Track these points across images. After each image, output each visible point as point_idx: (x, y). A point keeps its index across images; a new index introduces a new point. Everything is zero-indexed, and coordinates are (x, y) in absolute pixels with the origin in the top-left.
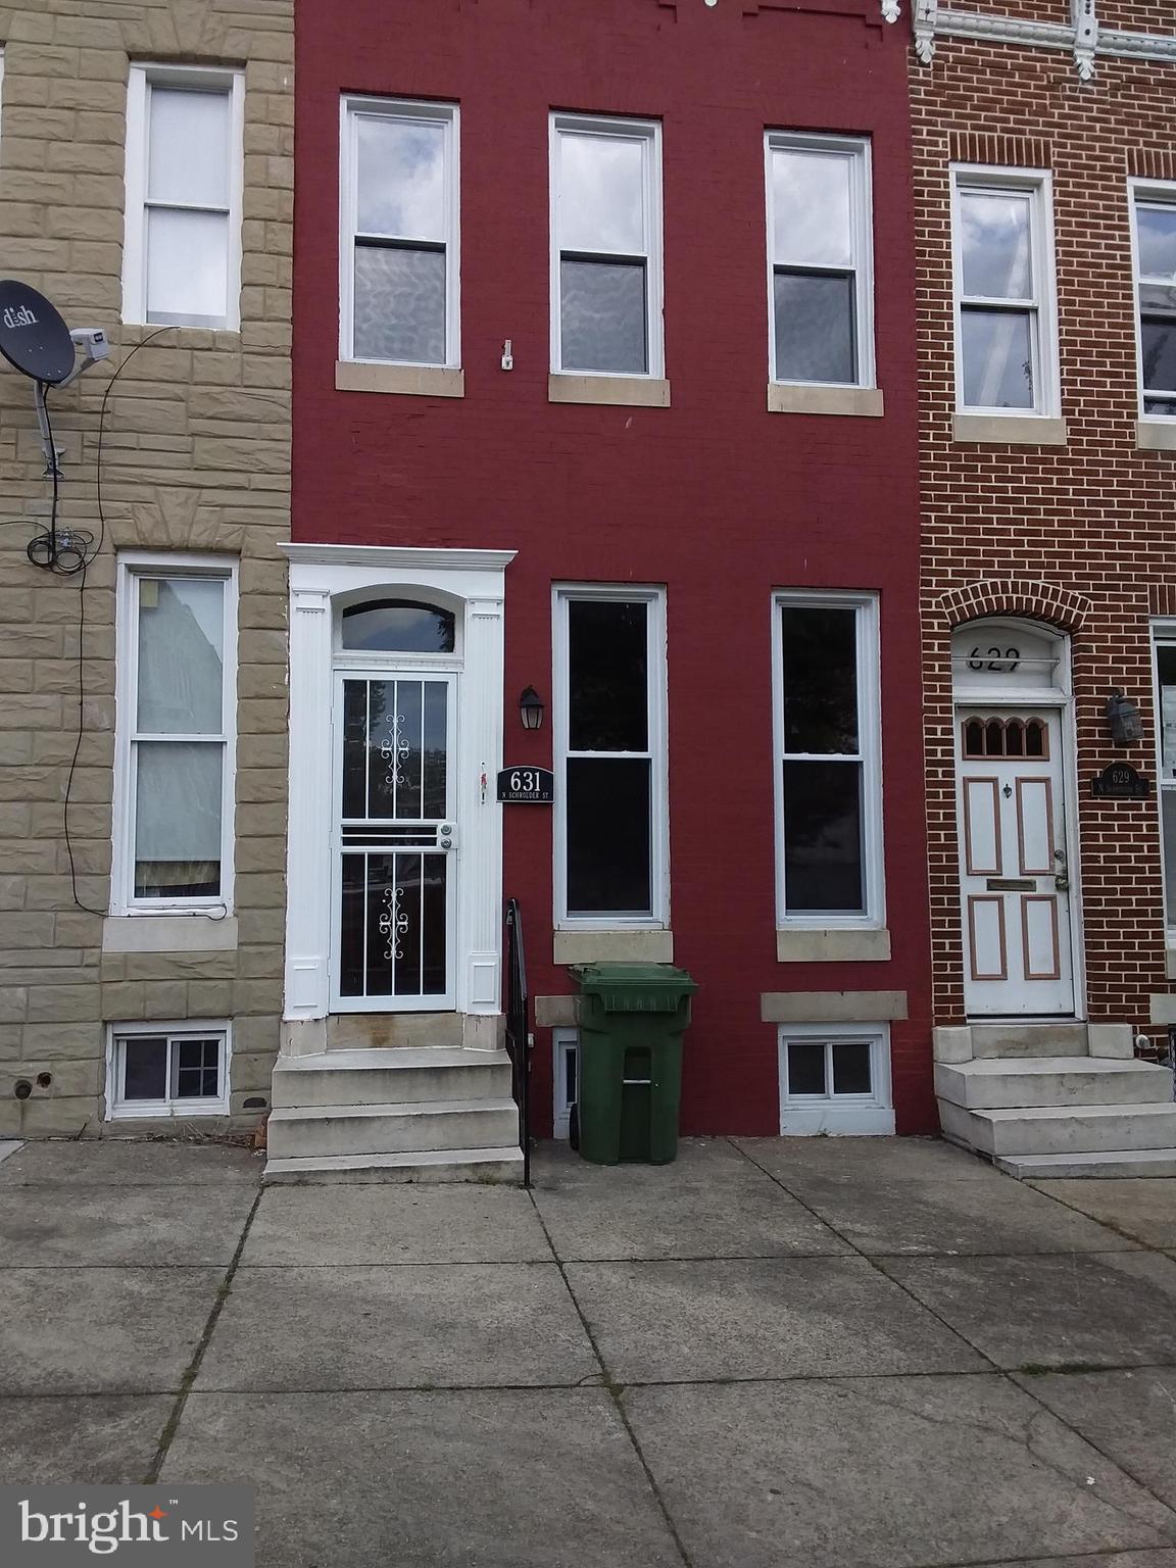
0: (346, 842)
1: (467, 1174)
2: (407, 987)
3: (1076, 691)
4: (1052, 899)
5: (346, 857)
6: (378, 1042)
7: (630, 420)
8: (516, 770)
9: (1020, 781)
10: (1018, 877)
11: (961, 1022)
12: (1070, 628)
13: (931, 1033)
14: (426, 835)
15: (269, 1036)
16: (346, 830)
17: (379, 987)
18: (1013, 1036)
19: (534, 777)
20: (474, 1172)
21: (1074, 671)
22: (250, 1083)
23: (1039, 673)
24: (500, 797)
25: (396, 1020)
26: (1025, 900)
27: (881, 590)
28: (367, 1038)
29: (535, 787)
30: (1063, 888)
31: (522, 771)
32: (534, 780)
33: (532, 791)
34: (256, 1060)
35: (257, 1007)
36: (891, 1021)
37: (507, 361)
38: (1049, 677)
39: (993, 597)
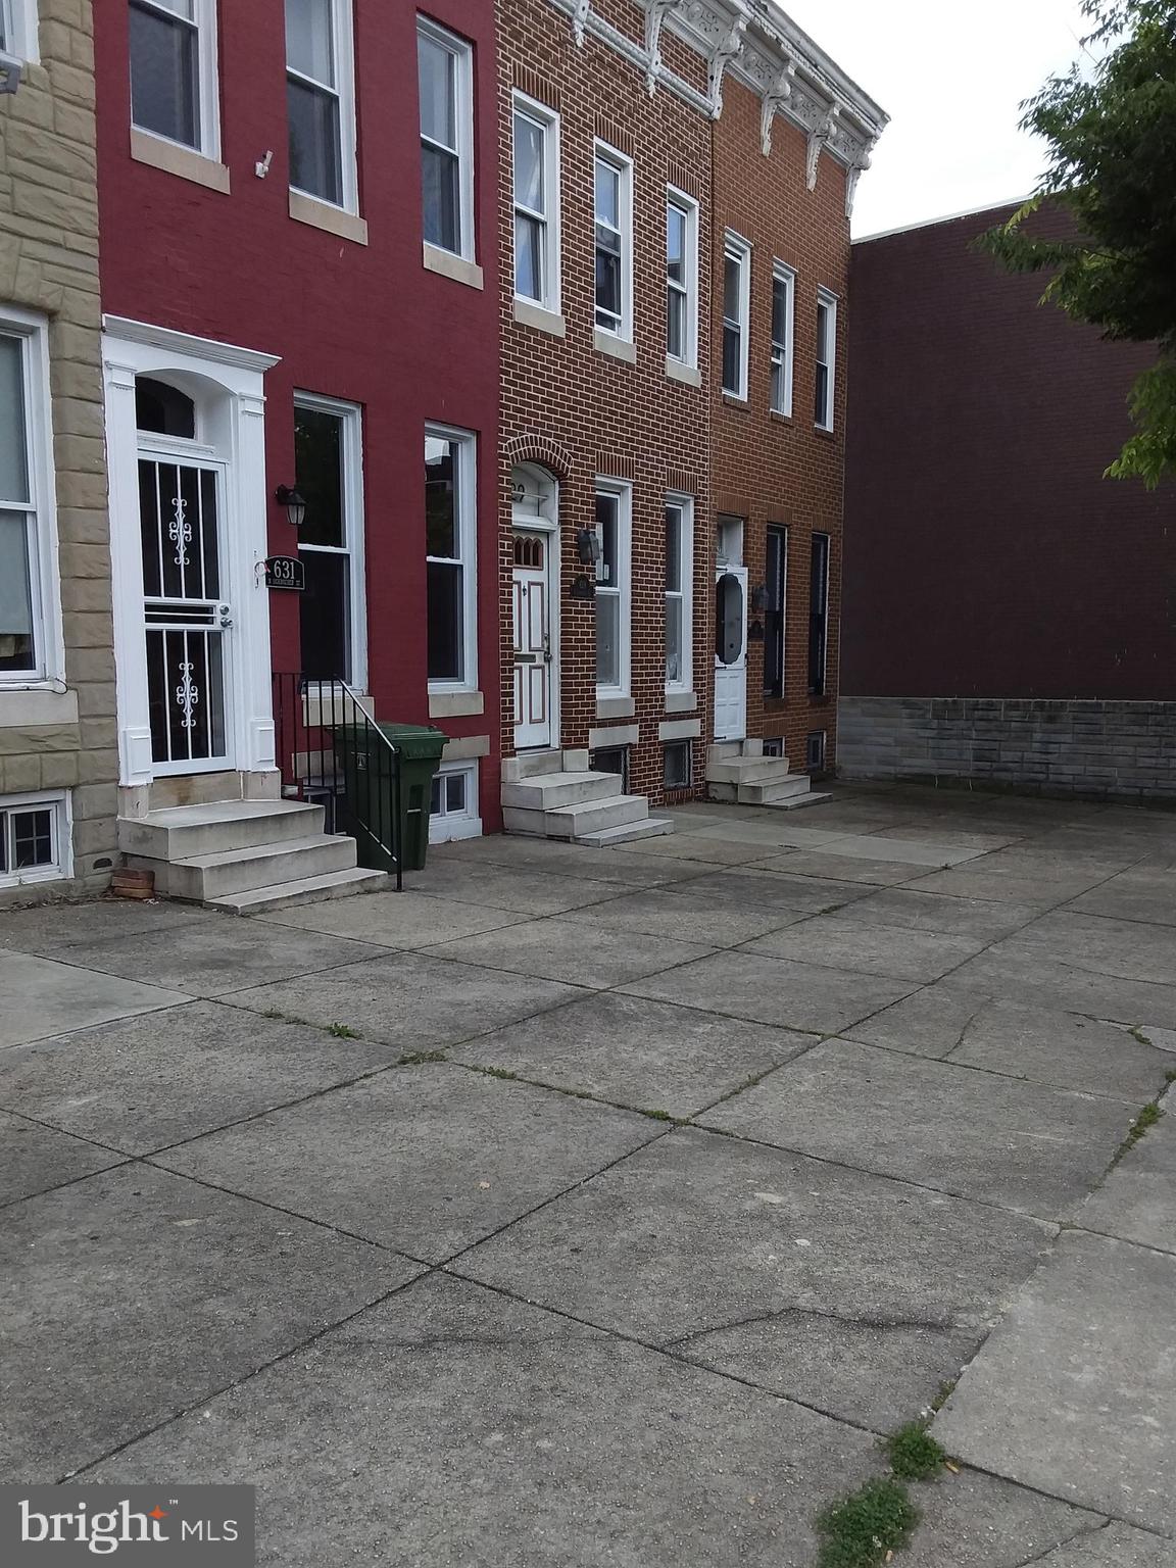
0: (149, 619)
1: (357, 888)
2: (200, 752)
3: (561, 522)
4: (542, 668)
5: (149, 633)
6: (183, 801)
7: (342, 250)
8: (277, 559)
9: (530, 584)
10: (528, 653)
11: (513, 755)
12: (560, 475)
13: (500, 764)
14: (203, 615)
15: (111, 801)
16: (148, 607)
17: (180, 754)
18: (532, 762)
19: (290, 566)
20: (362, 887)
21: (560, 507)
22: (98, 845)
23: (532, 504)
24: (267, 584)
25: (194, 781)
26: (531, 668)
27: (477, 431)
28: (174, 799)
29: (291, 576)
30: (548, 660)
31: (282, 560)
32: (290, 569)
33: (289, 578)
34: (101, 824)
35: (100, 776)
36: (479, 758)
37: (261, 168)
38: (538, 509)
39: (531, 447)
